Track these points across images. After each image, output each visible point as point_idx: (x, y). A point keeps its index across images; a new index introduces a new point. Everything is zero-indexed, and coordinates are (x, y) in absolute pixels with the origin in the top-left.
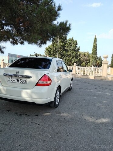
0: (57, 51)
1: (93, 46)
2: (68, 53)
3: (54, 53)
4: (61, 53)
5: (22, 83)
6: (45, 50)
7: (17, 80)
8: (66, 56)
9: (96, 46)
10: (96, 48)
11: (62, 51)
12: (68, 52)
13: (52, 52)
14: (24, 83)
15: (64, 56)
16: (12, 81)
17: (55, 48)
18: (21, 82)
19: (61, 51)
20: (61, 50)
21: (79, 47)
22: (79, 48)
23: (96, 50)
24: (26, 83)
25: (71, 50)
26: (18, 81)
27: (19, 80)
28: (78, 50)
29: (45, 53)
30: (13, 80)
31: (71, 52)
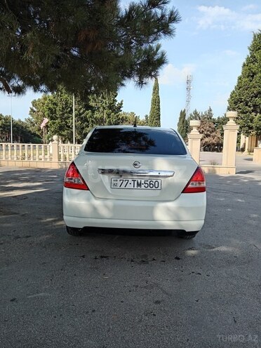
0: (69, 109)
1: (153, 100)
2: (97, 115)
3: (63, 114)
4: (80, 114)
5: (149, 188)
6: (32, 107)
7: (136, 182)
8: (92, 121)
9: (159, 100)
10: (159, 106)
11: (82, 111)
12: (96, 112)
13: (59, 113)
14: (154, 188)
15: (88, 122)
16: (123, 186)
17: (66, 104)
18: (146, 185)
19: (81, 109)
20: (81, 107)
21: (122, 101)
22: (122, 104)
23: (159, 109)
24: (159, 188)
25: (104, 108)
26: (139, 185)
27: (143, 182)
28: (119, 108)
29: (30, 114)
30: (125, 183)
31: (103, 112)
